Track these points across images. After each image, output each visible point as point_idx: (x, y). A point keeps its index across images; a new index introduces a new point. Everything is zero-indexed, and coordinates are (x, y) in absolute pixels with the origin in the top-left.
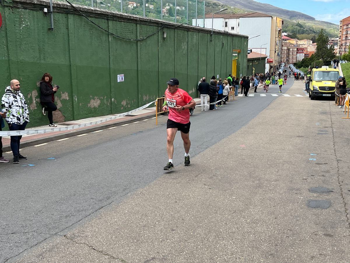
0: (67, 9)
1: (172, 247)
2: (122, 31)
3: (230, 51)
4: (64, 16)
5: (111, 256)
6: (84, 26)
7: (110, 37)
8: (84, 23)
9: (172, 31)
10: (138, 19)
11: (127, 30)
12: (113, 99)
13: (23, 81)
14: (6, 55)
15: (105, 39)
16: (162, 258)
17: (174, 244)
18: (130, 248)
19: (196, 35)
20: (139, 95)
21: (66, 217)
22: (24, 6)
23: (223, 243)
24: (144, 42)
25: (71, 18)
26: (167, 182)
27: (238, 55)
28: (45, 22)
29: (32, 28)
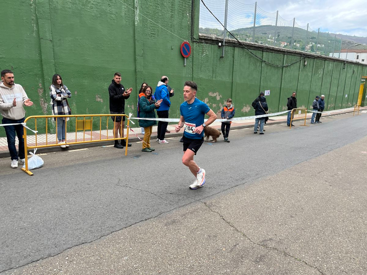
0: (235, 43)
1: (289, 233)
2: (272, 59)
3: (359, 77)
4: (232, 48)
5: (235, 228)
6: (245, 56)
7: (263, 63)
8: (245, 53)
9: (312, 60)
10: (286, 51)
11: (277, 58)
13: (200, 92)
14: (191, 74)
15: (259, 65)
16: (278, 241)
17: (291, 230)
18: (252, 225)
19: (332, 63)
20: (280, 106)
21: (210, 188)
22: (206, 41)
23: (339, 239)
24: (288, 68)
25: (237, 49)
26: (292, 173)
27: (366, 80)
28: (219, 53)
29: (210, 56)
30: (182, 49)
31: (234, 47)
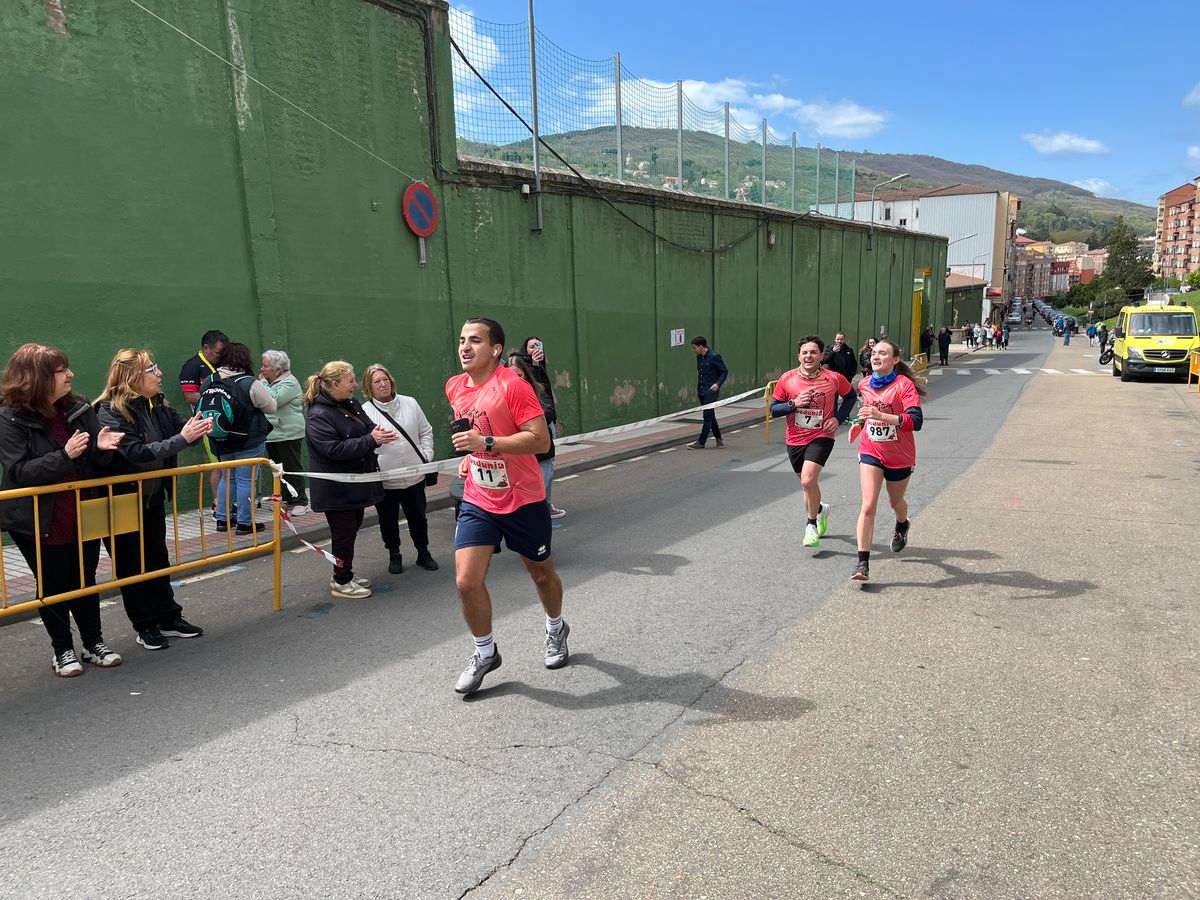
1: (991, 834)
2: (682, 232)
3: (909, 273)
4: (563, 199)
5: (816, 852)
7: (657, 245)
9: (787, 228)
10: (717, 204)
11: (693, 228)
12: (661, 385)
14: (445, 290)
15: (646, 250)
17: (991, 819)
22: (483, 180)
24: (727, 255)
28: (526, 216)
29: (498, 229)
30: (407, 210)
31: (570, 196)
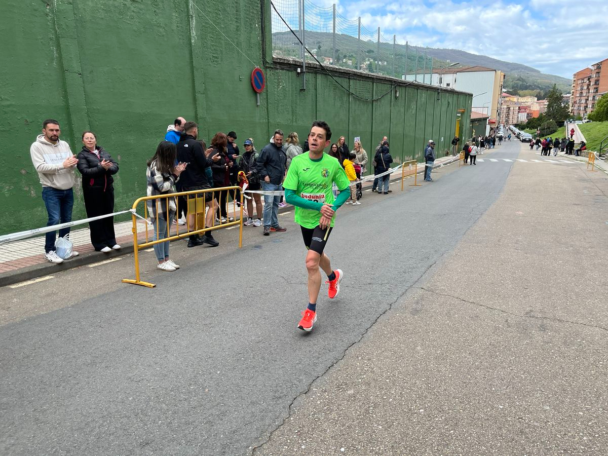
0: (316, 68)
1: (541, 303)
2: (360, 90)
3: (455, 111)
4: (313, 75)
5: (486, 307)
6: (329, 86)
7: (350, 96)
8: (329, 83)
9: (404, 89)
10: (375, 77)
11: (365, 89)
14: (266, 117)
15: (346, 100)
19: (425, 93)
21: (404, 273)
22: (282, 66)
24: (379, 102)
25: (319, 77)
27: (461, 115)
28: (298, 83)
29: (287, 89)
30: (253, 80)
31: (316, 73)
